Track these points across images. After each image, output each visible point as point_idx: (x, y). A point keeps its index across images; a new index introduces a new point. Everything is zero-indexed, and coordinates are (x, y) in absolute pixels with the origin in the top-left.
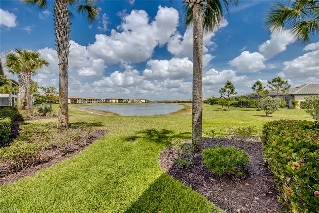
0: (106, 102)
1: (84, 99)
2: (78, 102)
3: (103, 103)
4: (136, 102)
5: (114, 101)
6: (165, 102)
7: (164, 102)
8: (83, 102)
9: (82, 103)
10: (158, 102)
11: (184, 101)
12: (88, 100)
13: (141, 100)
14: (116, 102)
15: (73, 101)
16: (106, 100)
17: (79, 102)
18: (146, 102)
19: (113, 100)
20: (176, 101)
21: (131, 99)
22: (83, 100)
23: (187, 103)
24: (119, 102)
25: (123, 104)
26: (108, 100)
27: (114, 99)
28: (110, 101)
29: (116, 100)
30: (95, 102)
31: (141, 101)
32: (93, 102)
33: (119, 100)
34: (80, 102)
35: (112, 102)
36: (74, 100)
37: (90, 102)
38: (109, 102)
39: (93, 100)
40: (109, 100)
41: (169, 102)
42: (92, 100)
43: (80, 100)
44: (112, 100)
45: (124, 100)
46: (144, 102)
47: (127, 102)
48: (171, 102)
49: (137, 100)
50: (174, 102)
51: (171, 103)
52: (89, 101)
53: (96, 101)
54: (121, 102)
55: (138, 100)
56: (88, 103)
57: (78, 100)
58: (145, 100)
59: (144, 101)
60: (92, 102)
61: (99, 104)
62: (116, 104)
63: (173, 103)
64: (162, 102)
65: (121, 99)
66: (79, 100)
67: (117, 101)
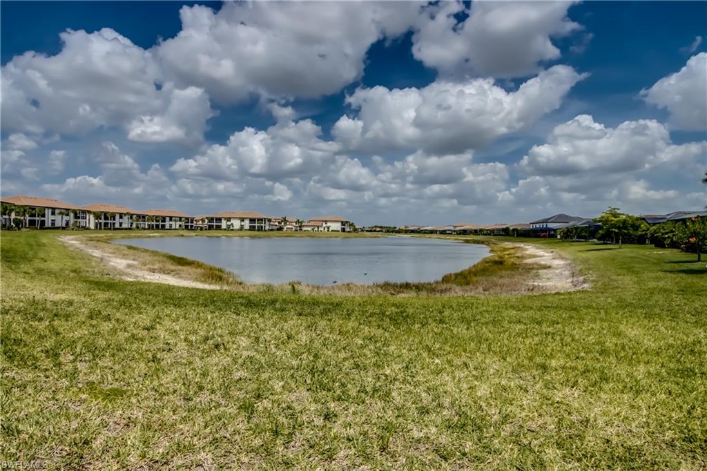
0: (210, 227)
1: (139, 216)
3: (201, 229)
4: (310, 229)
5: (237, 224)
6: (413, 231)
7: (407, 232)
8: (134, 226)
9: (130, 229)
10: (388, 231)
11: (481, 230)
12: (151, 218)
13: (326, 222)
14: (242, 228)
15: (103, 221)
16: (211, 220)
17: (121, 224)
18: (343, 230)
19: (232, 221)
20: (452, 228)
21: (296, 220)
22: (134, 217)
24: (252, 228)
25: (265, 233)
26: (217, 219)
27: (235, 218)
28: (224, 224)
29: (242, 220)
30: (173, 227)
31: (329, 224)
32: (167, 227)
33: (252, 220)
34: (124, 226)
35: (228, 226)
36: (106, 218)
37: (157, 226)
38: (219, 228)
39: (167, 219)
40: (219, 220)
41: (426, 232)
42: (164, 220)
43: (126, 218)
44: (229, 219)
45: (270, 220)
46: (340, 229)
47: (280, 229)
48: (432, 232)
49: (312, 223)
50: (443, 232)
51: (434, 236)
52: (154, 223)
53: (178, 223)
54: (260, 229)
55: (320, 224)
56: (150, 228)
57: (117, 217)
58: (343, 223)
59: (337, 226)
60: (163, 226)
61: (185, 233)
62: (242, 233)
63: (442, 236)
64: (399, 231)
65: (261, 217)
66: (121, 217)
67: (247, 224)
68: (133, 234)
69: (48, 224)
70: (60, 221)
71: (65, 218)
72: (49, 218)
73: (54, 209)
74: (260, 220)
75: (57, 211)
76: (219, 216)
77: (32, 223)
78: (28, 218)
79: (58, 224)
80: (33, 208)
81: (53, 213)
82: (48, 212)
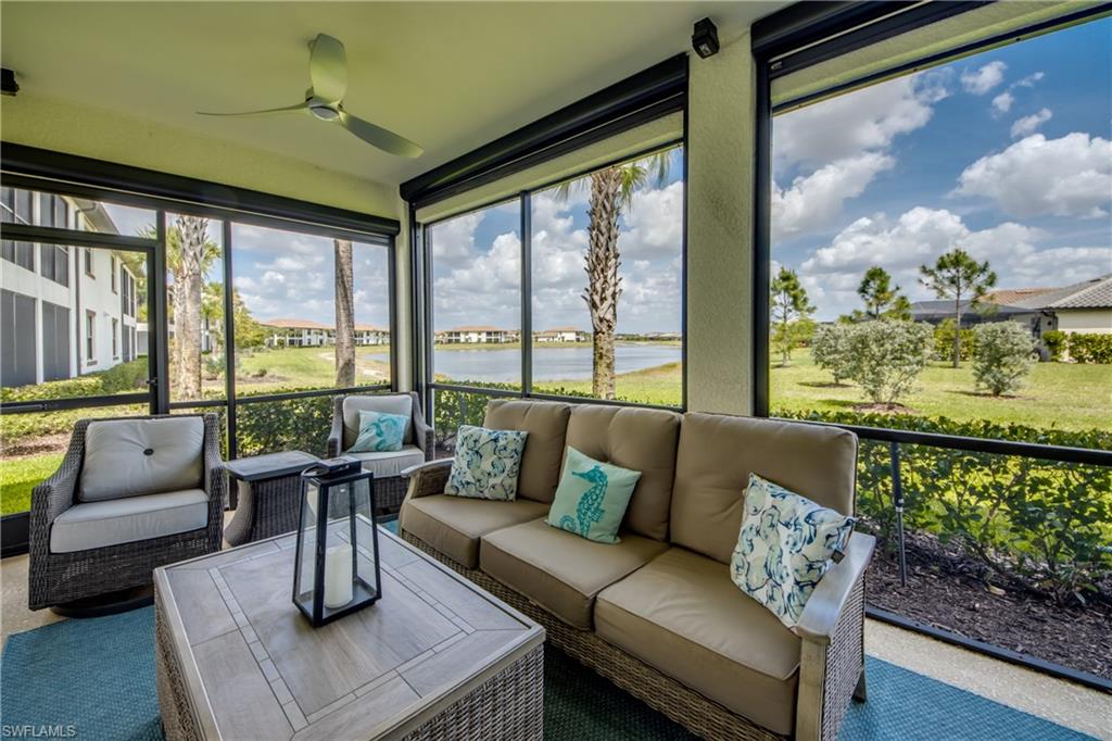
0: (450, 341)
2: (365, 342)
3: (442, 343)
4: (545, 340)
5: (474, 337)
6: (652, 339)
7: (646, 339)
8: (380, 342)
10: (628, 339)
13: (561, 332)
14: (479, 340)
16: (450, 334)
17: (368, 341)
18: (578, 340)
19: (470, 335)
24: (489, 341)
25: (500, 345)
26: (455, 333)
27: (474, 332)
28: (462, 338)
29: (480, 333)
31: (563, 335)
33: (489, 333)
35: (467, 340)
38: (458, 341)
40: (458, 334)
41: (663, 339)
43: (372, 335)
44: (467, 333)
45: (506, 333)
46: (575, 339)
47: (516, 340)
49: (548, 334)
54: (497, 341)
55: (552, 334)
57: (365, 334)
58: (577, 333)
59: (572, 336)
62: (480, 346)
64: (638, 340)
65: (498, 330)
67: (484, 337)
69: (305, 343)
70: (315, 340)
71: (320, 337)
72: (305, 338)
73: (309, 329)
74: (496, 333)
75: (312, 332)
76: (457, 331)
77: (292, 343)
78: (288, 338)
79: (313, 343)
80: (292, 330)
81: (309, 333)
82: (305, 333)
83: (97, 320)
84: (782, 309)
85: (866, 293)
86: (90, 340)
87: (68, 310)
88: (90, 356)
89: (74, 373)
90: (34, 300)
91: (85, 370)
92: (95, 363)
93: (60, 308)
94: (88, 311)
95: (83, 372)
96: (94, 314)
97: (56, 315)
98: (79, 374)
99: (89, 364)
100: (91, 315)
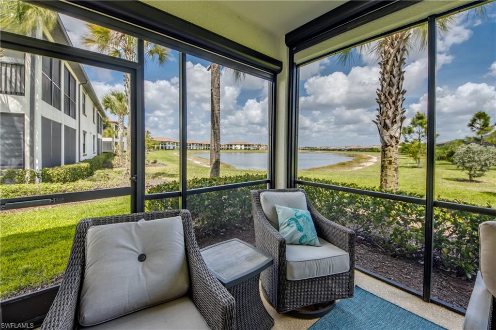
0: (228, 149)
1: (199, 144)
2: (192, 148)
3: (224, 149)
5: (239, 147)
6: (324, 150)
7: (321, 150)
8: (198, 148)
9: (197, 150)
10: (311, 150)
11: (359, 149)
12: (204, 145)
14: (241, 148)
16: (228, 145)
19: (237, 146)
20: (345, 148)
21: (265, 144)
22: (198, 145)
23: (366, 152)
24: (245, 149)
25: (251, 151)
27: (238, 144)
28: (233, 147)
29: (241, 145)
33: (245, 145)
34: (194, 148)
35: (235, 148)
37: (207, 148)
38: (231, 149)
40: (231, 145)
43: (195, 145)
44: (235, 145)
45: (253, 145)
47: (258, 149)
48: (333, 150)
50: (340, 150)
51: (335, 152)
52: (206, 147)
54: (249, 149)
56: (204, 149)
57: (192, 145)
62: (241, 151)
63: (338, 152)
64: (317, 150)
65: (249, 144)
67: (243, 147)
68: (198, 152)
69: (167, 148)
70: (171, 147)
71: (173, 146)
72: (168, 146)
73: (169, 142)
74: (249, 145)
75: (170, 143)
76: (231, 144)
77: (162, 148)
79: (171, 148)
80: (162, 142)
81: (169, 144)
82: (167, 143)
83: (87, 135)
84: (418, 135)
85: (474, 126)
86: (84, 144)
87: (75, 130)
88: (84, 152)
89: (77, 161)
90: (61, 124)
91: (82, 158)
92: (86, 155)
93: (72, 128)
94: (84, 131)
95: (81, 160)
96: (86, 132)
97: (70, 132)
98: (80, 161)
99: (84, 156)
100: (85, 133)
